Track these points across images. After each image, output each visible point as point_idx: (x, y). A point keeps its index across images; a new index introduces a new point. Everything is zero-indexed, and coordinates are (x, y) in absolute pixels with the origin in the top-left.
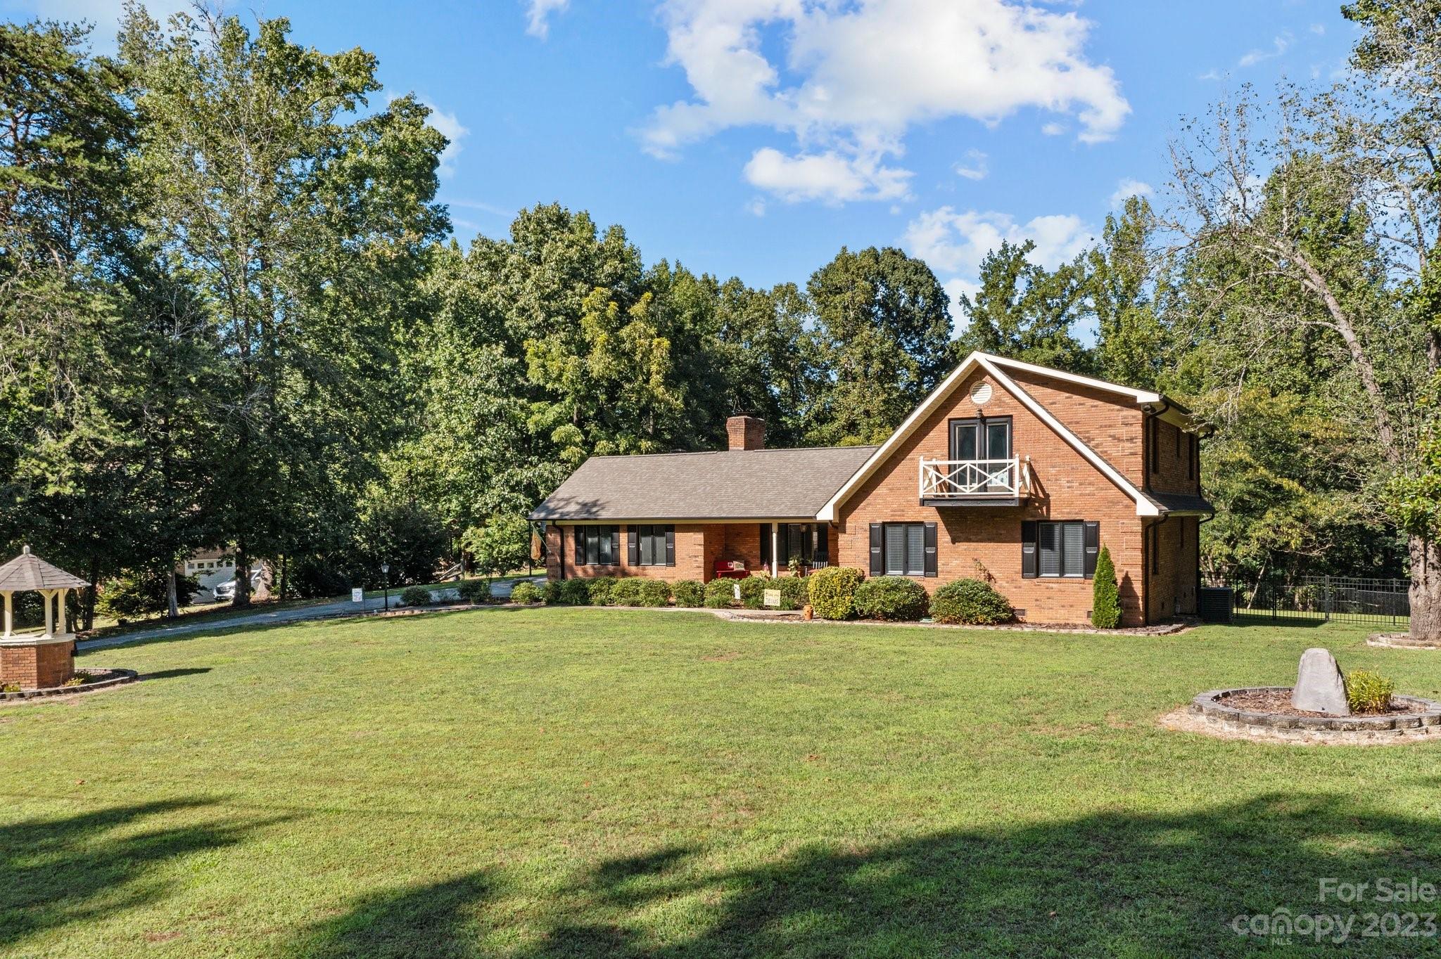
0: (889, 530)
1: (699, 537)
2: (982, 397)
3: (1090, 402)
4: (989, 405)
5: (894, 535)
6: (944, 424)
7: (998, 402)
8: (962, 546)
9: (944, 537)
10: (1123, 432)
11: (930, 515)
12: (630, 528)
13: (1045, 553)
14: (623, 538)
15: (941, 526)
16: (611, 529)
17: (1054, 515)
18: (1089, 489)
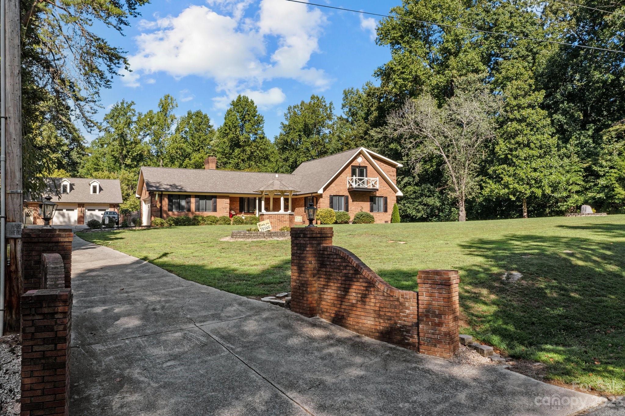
0: (334, 197)
1: (228, 201)
2: (360, 160)
3: (385, 165)
4: (362, 162)
5: (335, 200)
6: (350, 167)
7: (364, 162)
8: (355, 203)
9: (350, 200)
10: (392, 173)
11: (347, 194)
12: (196, 196)
13: (374, 205)
14: (193, 200)
15: (350, 197)
16: (187, 196)
17: (377, 195)
18: (385, 188)
